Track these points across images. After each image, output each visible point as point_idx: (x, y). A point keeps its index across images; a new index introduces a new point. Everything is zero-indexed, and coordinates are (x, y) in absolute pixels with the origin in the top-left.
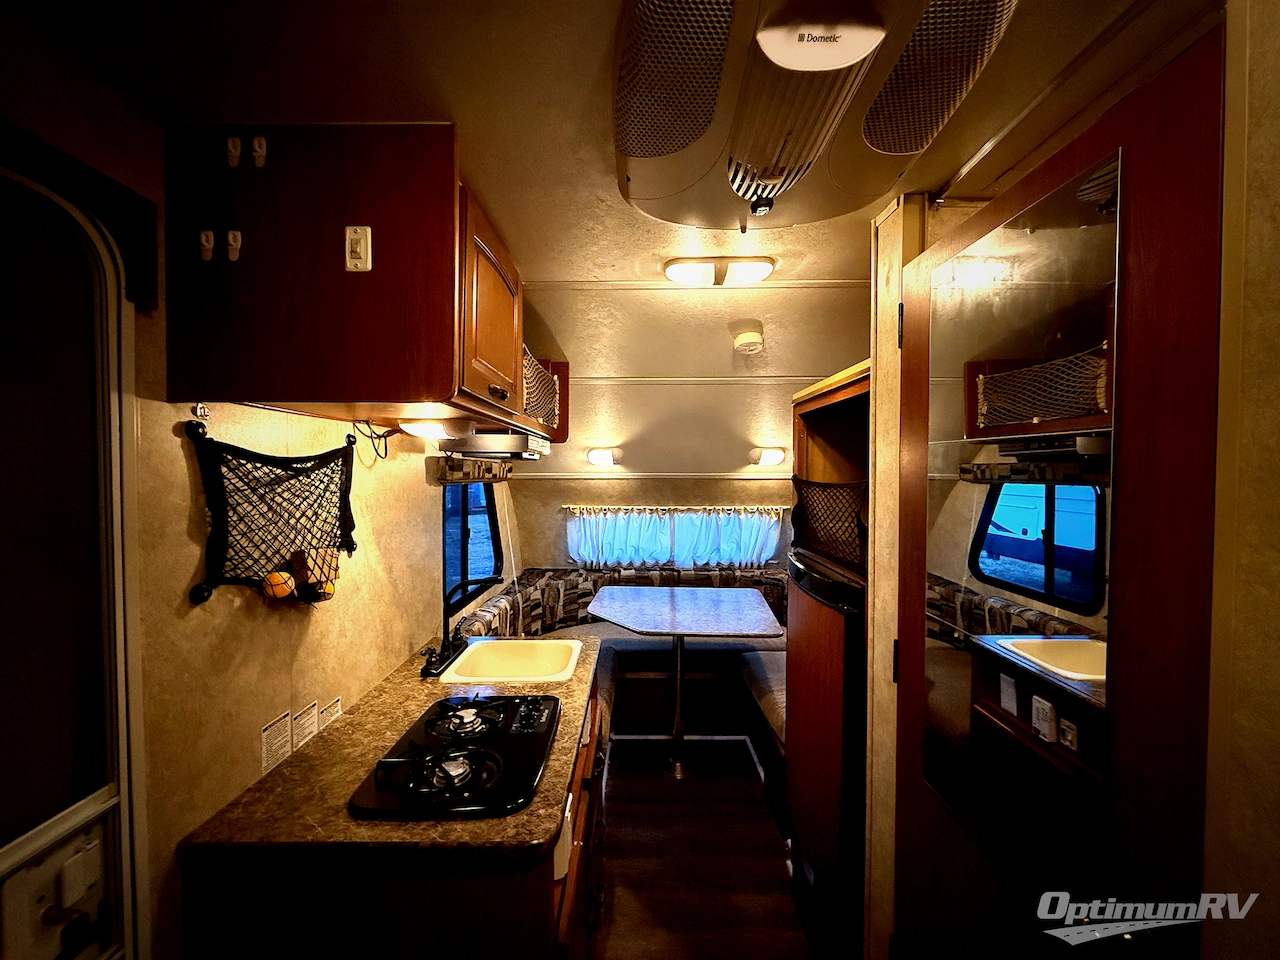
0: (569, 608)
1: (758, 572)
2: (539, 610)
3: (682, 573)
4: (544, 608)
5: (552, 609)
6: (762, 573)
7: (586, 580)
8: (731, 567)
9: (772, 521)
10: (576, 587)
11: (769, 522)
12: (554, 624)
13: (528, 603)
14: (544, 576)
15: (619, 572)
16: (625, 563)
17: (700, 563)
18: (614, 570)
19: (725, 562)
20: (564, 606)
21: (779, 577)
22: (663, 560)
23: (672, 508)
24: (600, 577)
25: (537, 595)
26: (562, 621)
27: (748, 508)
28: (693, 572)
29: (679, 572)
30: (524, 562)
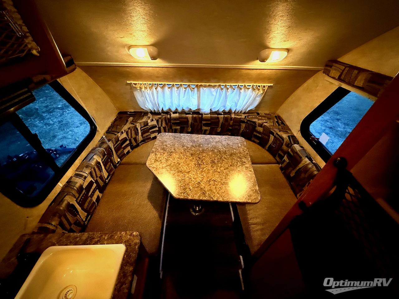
0: (145, 135)
1: (243, 116)
2: (128, 142)
3: (204, 116)
4: (130, 140)
5: (135, 139)
6: (246, 117)
7: (152, 120)
8: (230, 112)
9: (260, 93)
10: (147, 124)
11: (258, 94)
12: (139, 144)
13: (119, 143)
14: (127, 121)
15: (170, 115)
16: (173, 109)
17: (214, 110)
18: (167, 113)
19: (227, 110)
20: (142, 135)
21: (255, 120)
22: (194, 108)
23: (199, 84)
24: (160, 118)
25: (124, 135)
26: (142, 141)
27: (246, 85)
28: (209, 115)
29: (202, 114)
30: (118, 108)
